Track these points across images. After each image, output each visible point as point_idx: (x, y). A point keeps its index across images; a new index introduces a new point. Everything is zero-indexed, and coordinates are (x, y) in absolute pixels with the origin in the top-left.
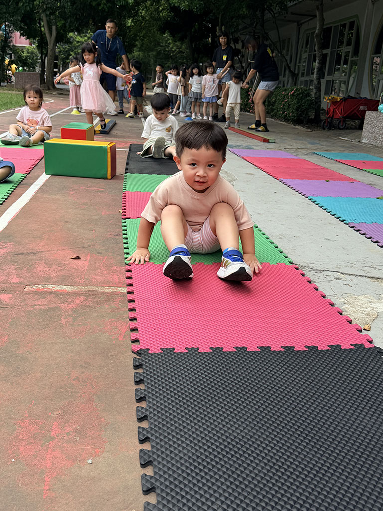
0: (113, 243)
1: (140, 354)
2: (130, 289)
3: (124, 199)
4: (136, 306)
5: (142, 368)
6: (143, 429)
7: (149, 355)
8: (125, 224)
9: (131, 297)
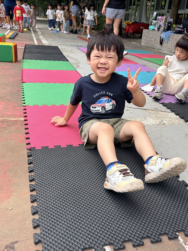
0: (16, 95)
1: (31, 150)
2: (26, 118)
3: (22, 73)
4: (29, 127)
5: (32, 156)
6: (32, 185)
7: (36, 150)
8: (22, 86)
9: (26, 122)
